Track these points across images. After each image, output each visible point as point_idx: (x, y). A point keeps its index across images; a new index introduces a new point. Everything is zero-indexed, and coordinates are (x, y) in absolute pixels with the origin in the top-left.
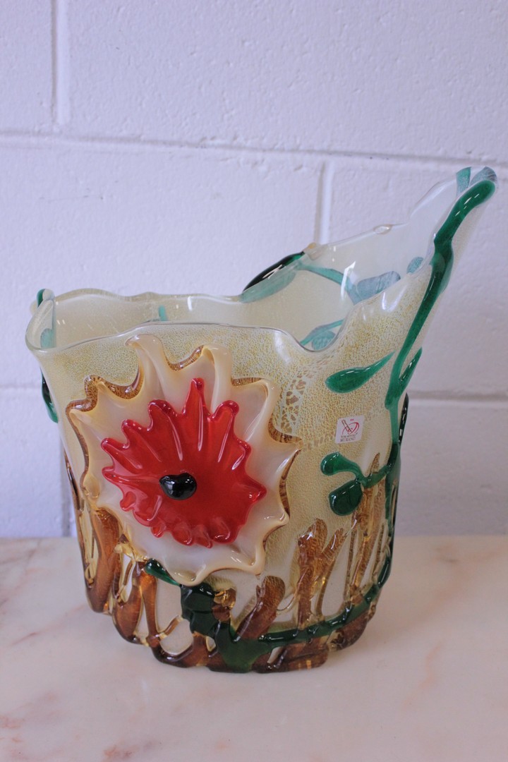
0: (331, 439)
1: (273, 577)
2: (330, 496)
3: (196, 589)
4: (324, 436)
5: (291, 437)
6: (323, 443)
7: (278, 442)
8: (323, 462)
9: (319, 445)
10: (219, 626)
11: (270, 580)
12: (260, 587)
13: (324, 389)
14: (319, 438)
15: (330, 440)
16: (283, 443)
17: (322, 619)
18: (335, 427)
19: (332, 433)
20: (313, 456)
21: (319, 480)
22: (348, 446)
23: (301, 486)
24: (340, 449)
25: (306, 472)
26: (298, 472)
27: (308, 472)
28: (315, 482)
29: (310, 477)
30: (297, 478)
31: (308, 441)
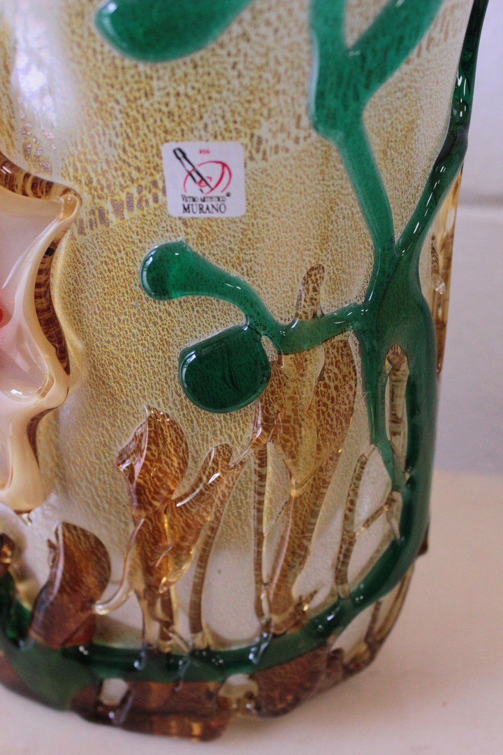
0: (156, 200)
1: (75, 527)
2: (181, 358)
4: (133, 190)
5: (50, 185)
6: (136, 212)
7: (18, 196)
9: (127, 214)
11: (70, 532)
12: (54, 540)
13: (98, 49)
14: (123, 196)
15: (152, 203)
16: (31, 199)
17: (200, 642)
18: (157, 168)
19: (155, 184)
20: (117, 245)
21: (144, 310)
22: (208, 228)
23: (99, 318)
24: (187, 234)
25: (105, 286)
26: (87, 283)
27: (111, 286)
28: (134, 314)
29: (119, 300)
30: (87, 297)
31: (97, 200)
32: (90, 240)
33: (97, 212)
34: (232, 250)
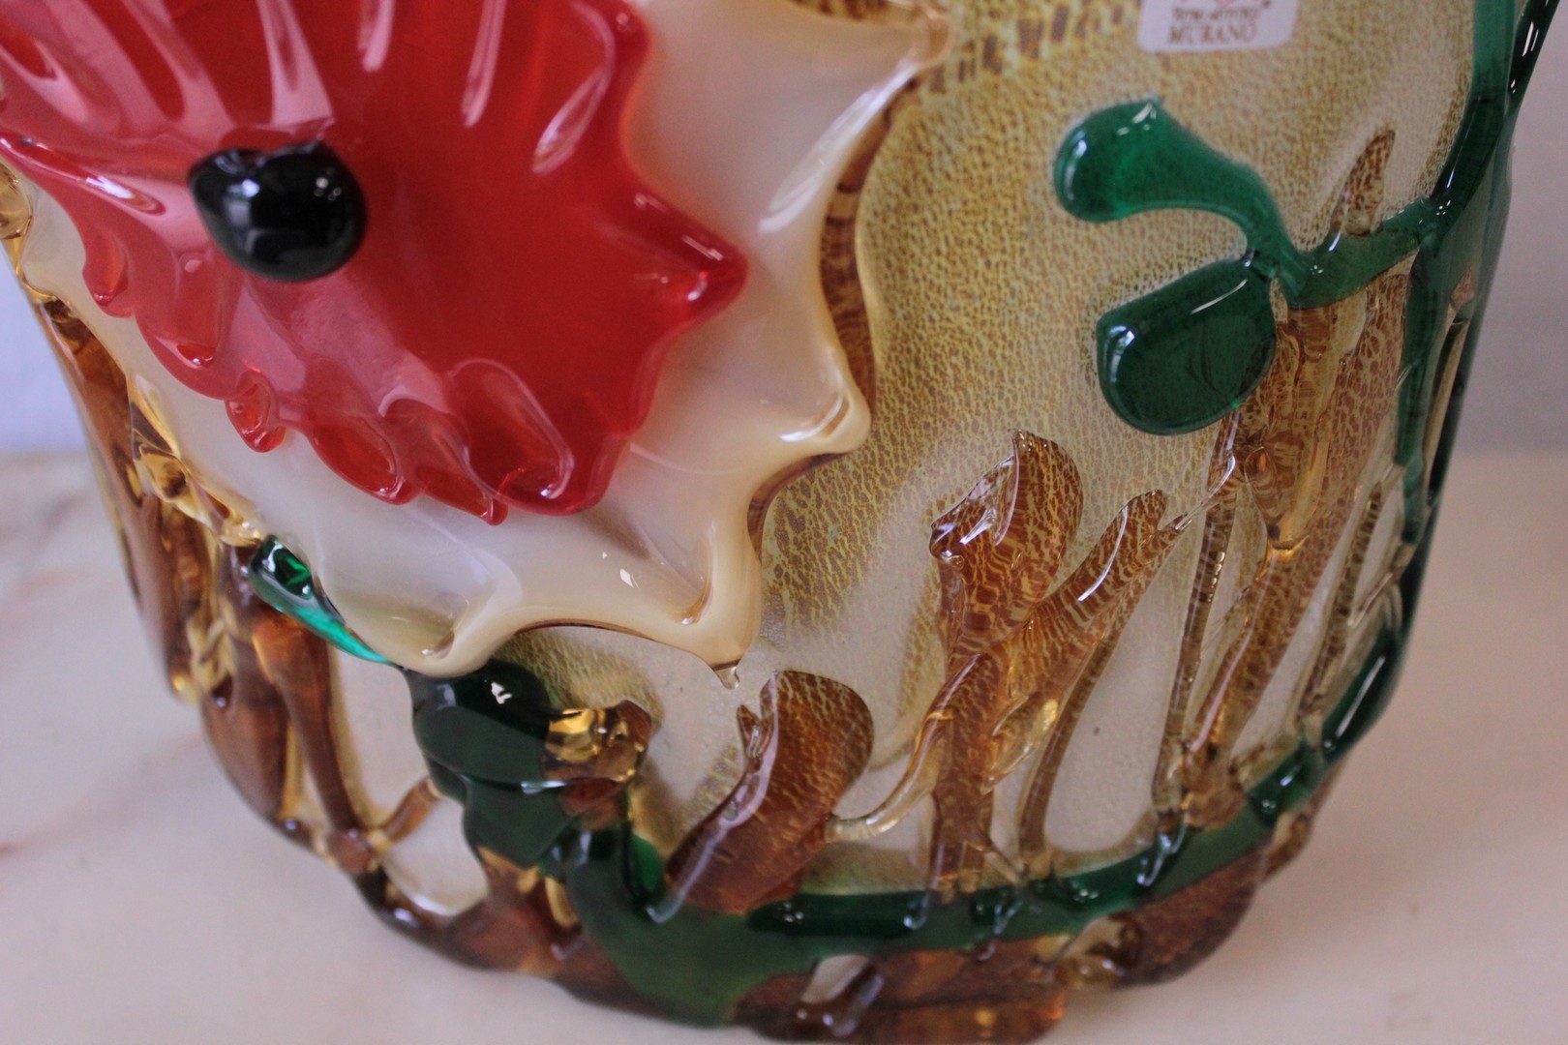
0: (1117, 18)
1: (811, 678)
2: (1102, 329)
3: (471, 687)
6: (1069, 43)
7: (811, 14)
8: (1068, 148)
9: (1046, 48)
10: (585, 841)
11: (798, 688)
12: (755, 708)
14: (1048, 12)
15: (1107, 25)
17: (1039, 866)
20: (1011, 113)
21: (1044, 241)
22: (1211, 73)
23: (944, 263)
24: (1164, 84)
25: (970, 196)
26: (930, 191)
27: (982, 197)
28: (1022, 250)
29: (994, 224)
30: (925, 222)
31: (986, 21)
32: (954, 103)
33: (980, 47)
34: (1246, 113)
